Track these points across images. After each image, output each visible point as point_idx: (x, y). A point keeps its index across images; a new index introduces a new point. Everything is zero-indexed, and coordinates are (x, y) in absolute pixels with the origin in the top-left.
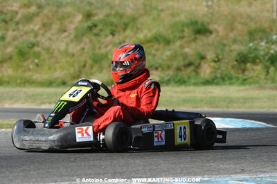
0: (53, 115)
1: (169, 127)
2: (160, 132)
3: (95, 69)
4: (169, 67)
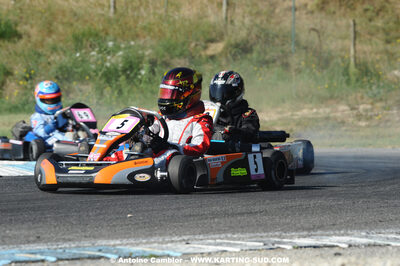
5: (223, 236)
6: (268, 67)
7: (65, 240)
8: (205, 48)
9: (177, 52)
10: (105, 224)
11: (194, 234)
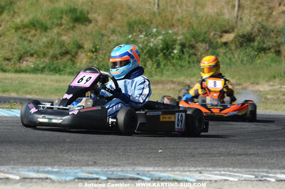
4: (45, 55)
5: (226, 169)
6: (265, 53)
7: (114, 166)
8: (221, 37)
9: (201, 38)
10: (143, 156)
11: (206, 167)
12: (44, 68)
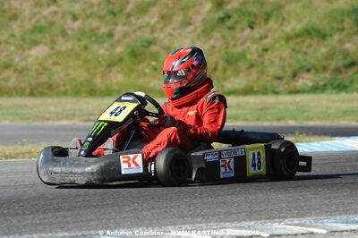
0: (90, 139)
1: (239, 154)
2: (227, 160)
3: (229, 73)
4: (325, 69)
12: (325, 86)
